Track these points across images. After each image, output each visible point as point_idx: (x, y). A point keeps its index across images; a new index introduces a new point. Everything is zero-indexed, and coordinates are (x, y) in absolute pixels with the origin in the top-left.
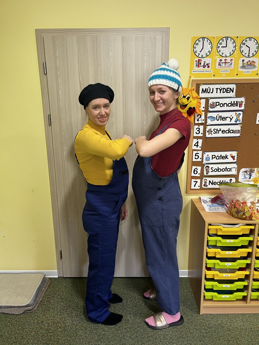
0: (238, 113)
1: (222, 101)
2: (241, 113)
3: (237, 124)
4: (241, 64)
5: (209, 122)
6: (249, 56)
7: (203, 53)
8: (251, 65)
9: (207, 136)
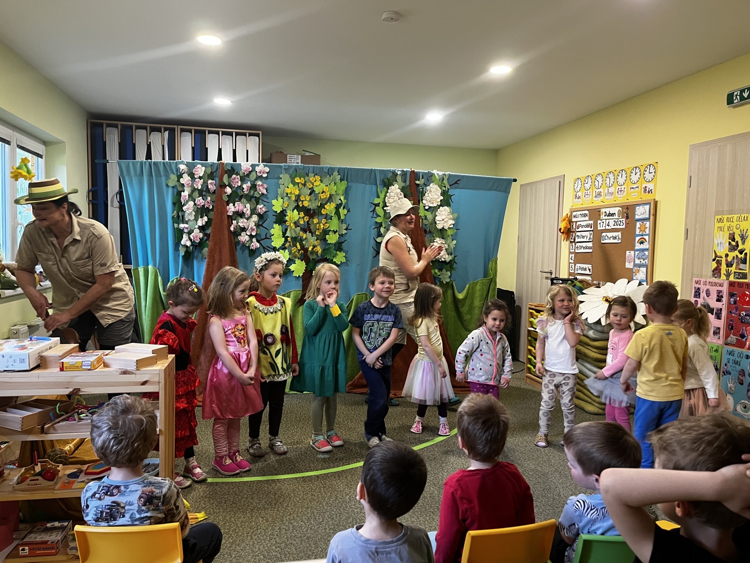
0: (590, 232)
1: (583, 223)
2: (592, 232)
3: (590, 242)
4: (594, 195)
5: (577, 240)
6: (598, 189)
7: (578, 189)
8: (599, 194)
9: (577, 251)
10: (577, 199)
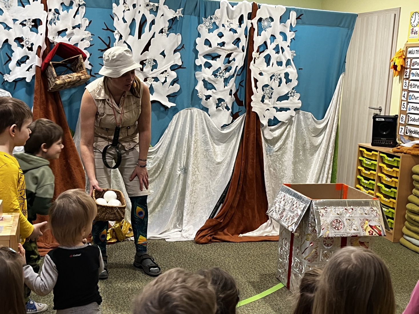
10: (413, 34)
